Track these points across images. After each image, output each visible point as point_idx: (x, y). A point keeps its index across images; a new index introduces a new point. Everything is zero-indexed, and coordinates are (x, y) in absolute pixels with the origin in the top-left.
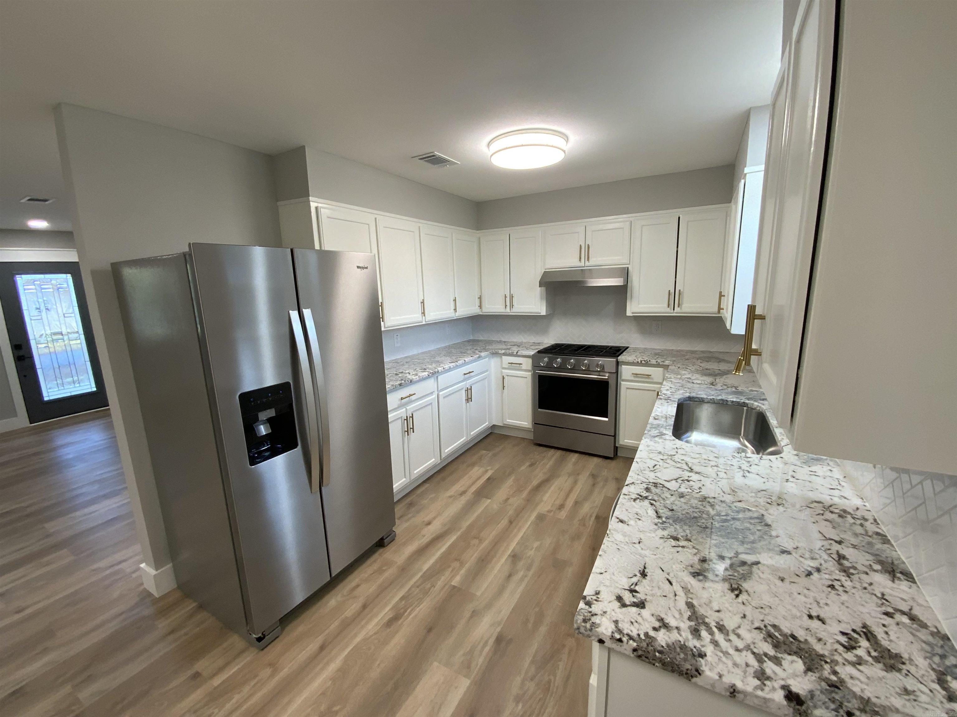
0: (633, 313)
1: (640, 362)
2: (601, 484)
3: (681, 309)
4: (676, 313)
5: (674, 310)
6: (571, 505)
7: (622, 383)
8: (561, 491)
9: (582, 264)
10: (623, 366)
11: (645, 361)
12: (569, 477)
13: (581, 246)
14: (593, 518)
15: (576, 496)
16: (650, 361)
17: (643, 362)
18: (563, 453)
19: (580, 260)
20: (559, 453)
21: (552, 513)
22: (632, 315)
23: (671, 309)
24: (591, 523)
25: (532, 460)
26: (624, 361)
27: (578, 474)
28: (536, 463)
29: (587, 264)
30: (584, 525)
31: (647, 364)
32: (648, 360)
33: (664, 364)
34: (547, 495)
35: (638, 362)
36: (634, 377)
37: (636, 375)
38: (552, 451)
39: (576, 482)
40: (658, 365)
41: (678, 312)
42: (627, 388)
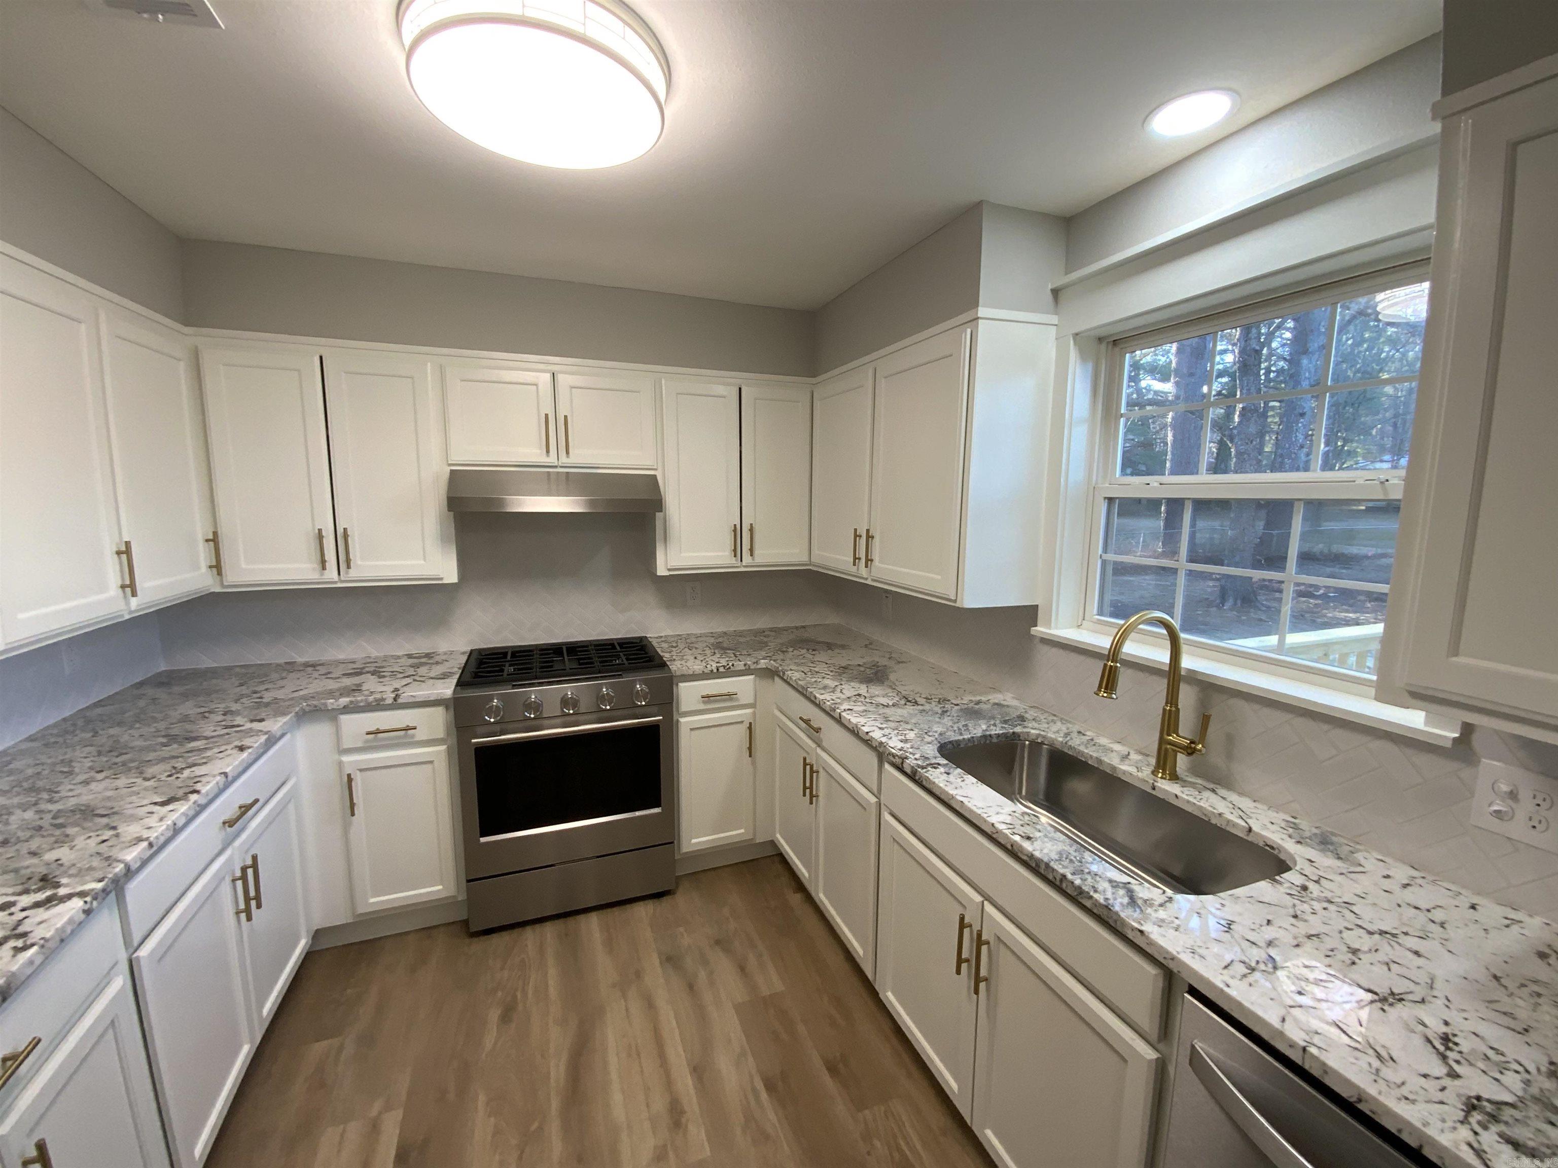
0: (669, 570)
1: (715, 671)
2: (702, 975)
3: (753, 560)
4: (745, 567)
5: (741, 561)
6: (692, 1091)
7: (682, 720)
8: (639, 1056)
9: (552, 459)
10: (680, 684)
11: (724, 666)
12: (624, 996)
13: (547, 415)
14: (764, 1095)
15: (680, 1049)
16: (733, 665)
17: (721, 669)
18: (559, 924)
19: (548, 451)
20: (549, 930)
21: (671, 1154)
22: (667, 573)
23: (736, 560)
24: (772, 1116)
25: (500, 994)
26: (685, 673)
27: (638, 975)
28: (515, 997)
29: (564, 459)
30: (767, 1137)
31: (729, 672)
32: (731, 664)
33: (759, 667)
34: (617, 1097)
35: (712, 671)
36: (704, 702)
37: (707, 698)
38: (530, 935)
39: (650, 1004)
40: (747, 672)
41: (747, 563)
42: (692, 729)
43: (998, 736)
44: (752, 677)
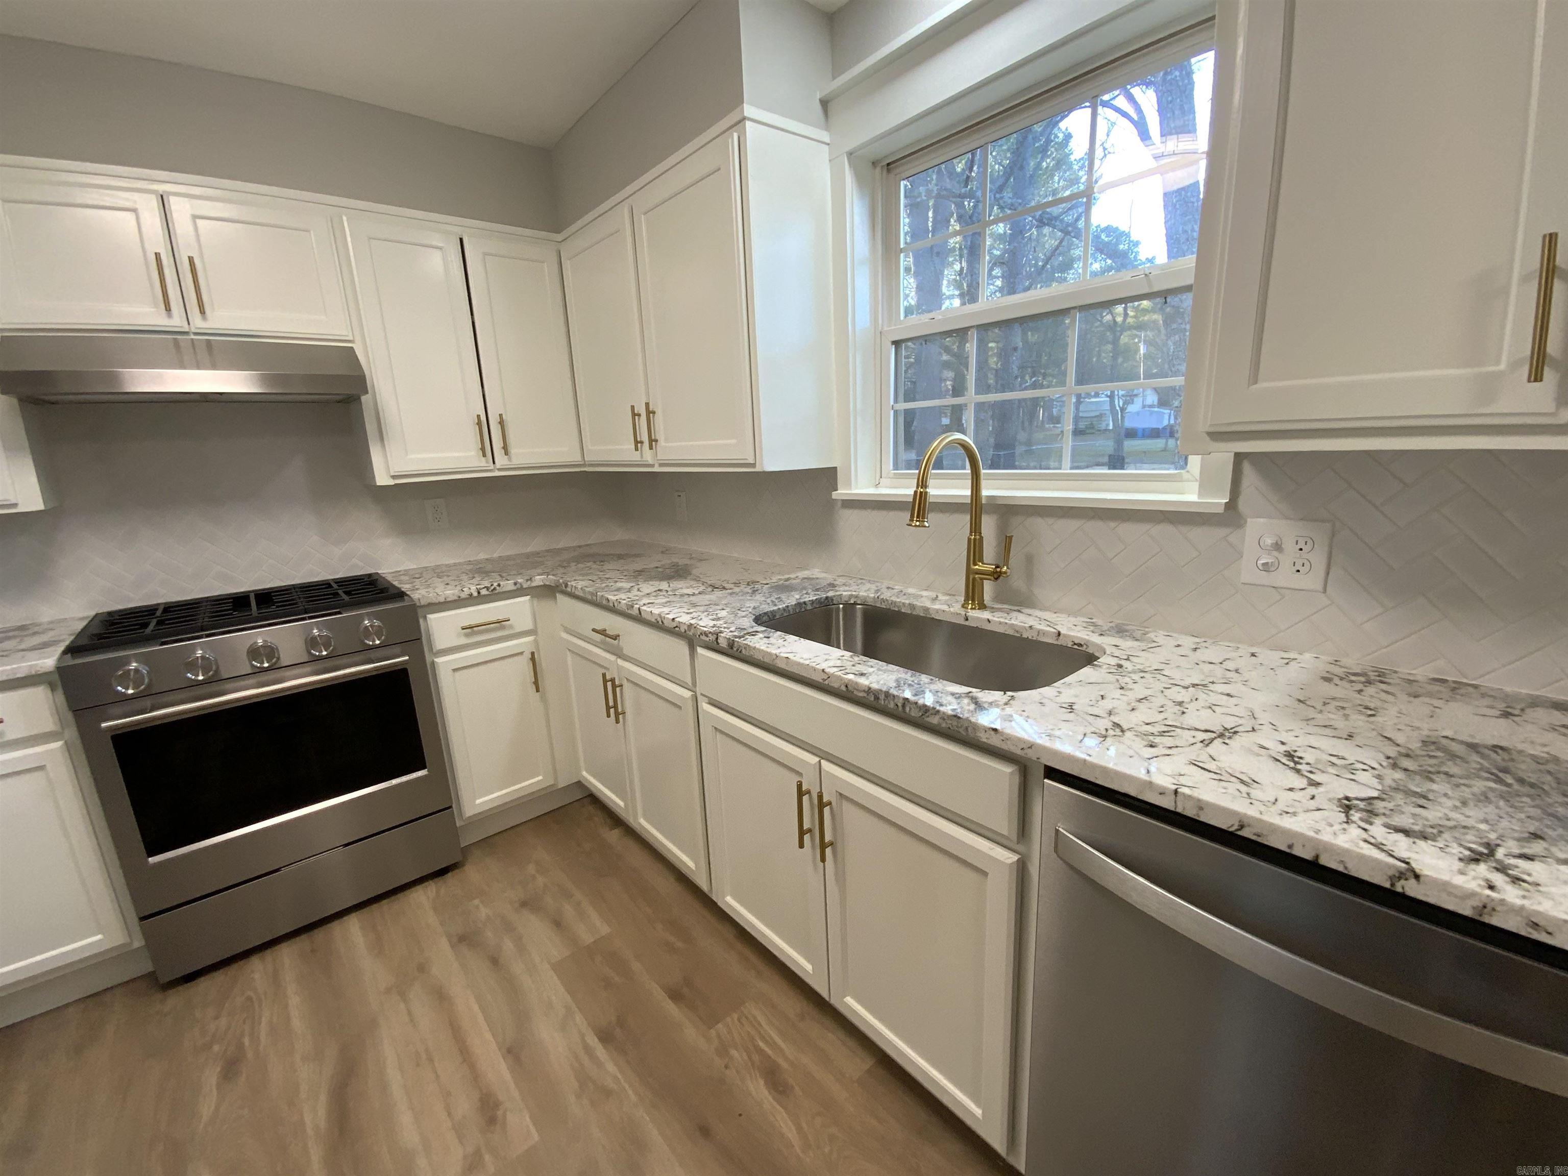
0: (394, 477)
1: (475, 594)
2: (508, 946)
3: (510, 459)
4: (499, 470)
5: (494, 463)
6: (507, 1076)
7: (439, 660)
8: (431, 1060)
9: (177, 321)
10: (430, 616)
11: (487, 588)
12: (403, 995)
13: (157, 256)
14: (600, 1051)
15: (489, 1036)
16: (499, 585)
17: (484, 592)
18: (302, 942)
19: (168, 308)
20: (287, 954)
21: (487, 1158)
22: (391, 482)
23: (487, 462)
24: (611, 1067)
25: (216, 1048)
26: (435, 601)
27: (422, 968)
28: (240, 1047)
29: (198, 323)
30: (607, 1093)
31: (494, 595)
32: (495, 584)
33: (534, 584)
34: (405, 1119)
35: (471, 595)
36: (467, 635)
37: (470, 629)
38: (257, 968)
39: (440, 996)
40: (519, 592)
41: (502, 466)
42: (455, 670)
43: (812, 602)
44: (528, 597)
